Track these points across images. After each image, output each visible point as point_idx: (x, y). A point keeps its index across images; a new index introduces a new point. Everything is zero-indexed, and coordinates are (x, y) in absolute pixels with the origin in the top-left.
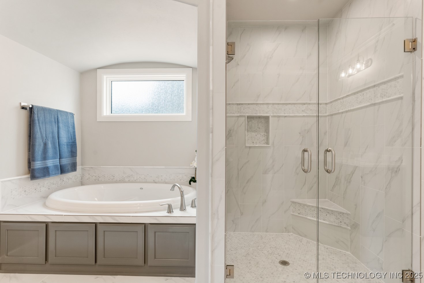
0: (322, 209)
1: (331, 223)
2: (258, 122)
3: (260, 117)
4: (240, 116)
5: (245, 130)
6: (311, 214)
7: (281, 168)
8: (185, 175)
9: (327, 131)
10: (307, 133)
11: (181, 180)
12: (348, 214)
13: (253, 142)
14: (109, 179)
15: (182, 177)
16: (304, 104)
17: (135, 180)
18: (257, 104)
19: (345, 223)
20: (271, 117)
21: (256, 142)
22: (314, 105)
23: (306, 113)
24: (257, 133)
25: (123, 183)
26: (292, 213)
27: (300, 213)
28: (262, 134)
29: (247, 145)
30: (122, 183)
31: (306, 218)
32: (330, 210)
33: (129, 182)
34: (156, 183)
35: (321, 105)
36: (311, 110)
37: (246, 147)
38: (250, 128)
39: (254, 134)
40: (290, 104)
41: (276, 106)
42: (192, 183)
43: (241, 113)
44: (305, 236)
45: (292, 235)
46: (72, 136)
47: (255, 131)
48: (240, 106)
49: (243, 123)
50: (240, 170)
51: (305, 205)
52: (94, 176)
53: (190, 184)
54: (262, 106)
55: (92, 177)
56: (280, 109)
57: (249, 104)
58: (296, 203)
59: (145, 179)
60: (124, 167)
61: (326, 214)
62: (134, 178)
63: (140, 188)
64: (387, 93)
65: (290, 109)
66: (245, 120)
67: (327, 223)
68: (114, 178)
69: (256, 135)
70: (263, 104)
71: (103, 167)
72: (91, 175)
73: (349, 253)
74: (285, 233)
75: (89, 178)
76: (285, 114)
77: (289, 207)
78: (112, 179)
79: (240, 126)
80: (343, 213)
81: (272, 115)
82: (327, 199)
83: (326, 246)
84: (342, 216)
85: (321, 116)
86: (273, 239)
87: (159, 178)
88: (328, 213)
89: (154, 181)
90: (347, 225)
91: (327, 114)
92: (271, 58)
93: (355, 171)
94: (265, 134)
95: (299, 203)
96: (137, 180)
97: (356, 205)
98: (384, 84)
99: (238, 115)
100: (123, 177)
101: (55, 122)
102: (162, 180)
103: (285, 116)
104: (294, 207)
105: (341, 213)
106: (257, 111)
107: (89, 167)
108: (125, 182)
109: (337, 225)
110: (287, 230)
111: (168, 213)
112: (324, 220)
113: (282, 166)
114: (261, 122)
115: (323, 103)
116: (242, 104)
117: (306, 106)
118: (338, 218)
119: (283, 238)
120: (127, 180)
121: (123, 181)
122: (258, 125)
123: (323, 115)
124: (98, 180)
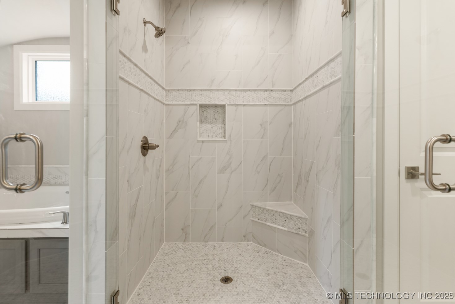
0: (281, 213)
1: (289, 230)
2: (214, 112)
3: (216, 106)
4: (191, 104)
5: (197, 121)
6: (271, 219)
7: (239, 166)
9: (292, 123)
10: (269, 124)
12: (306, 219)
13: (209, 136)
16: (266, 91)
17: (63, 182)
18: (211, 90)
19: (303, 230)
20: (228, 106)
21: (212, 136)
22: (277, 92)
23: (268, 101)
24: (213, 125)
25: (48, 186)
26: (252, 219)
27: (260, 218)
28: (220, 126)
29: (199, 139)
30: (46, 186)
31: (266, 224)
32: (289, 215)
33: (56, 184)
35: (286, 92)
36: (274, 98)
37: (198, 141)
38: (205, 119)
39: (209, 126)
40: (249, 90)
41: (234, 93)
43: (192, 101)
44: (265, 246)
45: (252, 244)
47: (210, 122)
48: (190, 93)
49: (194, 112)
50: (191, 169)
51: (264, 209)
54: (216, 93)
56: (238, 96)
57: (201, 90)
58: (256, 206)
60: (49, 166)
61: (285, 220)
62: (62, 179)
63: (66, 193)
64: (335, 72)
65: (249, 97)
66: (197, 109)
67: (286, 229)
69: (212, 128)
70: (218, 90)
71: (23, 166)
73: (307, 265)
74: (244, 242)
76: (243, 102)
77: (249, 212)
79: (191, 117)
80: (302, 218)
81: (228, 103)
82: (292, 202)
83: (284, 257)
84: (301, 221)
85: (286, 105)
86: (227, 250)
88: (287, 218)
90: (306, 232)
91: (292, 103)
92: (227, 35)
93: (312, 168)
94: (223, 126)
95: (259, 207)
96: (66, 182)
97: (312, 208)
98: (333, 62)
99: (189, 103)
100: (48, 178)
103: (244, 105)
104: (254, 212)
105: (299, 218)
106: (211, 98)
108: (51, 185)
109: (295, 232)
110: (246, 238)
111: (63, 223)
112: (283, 226)
113: (241, 163)
114: (218, 112)
115: (287, 90)
116: (193, 90)
117: (268, 92)
118: (297, 223)
119: (239, 249)
120: (53, 182)
121: (48, 183)
122: (214, 116)
123: (288, 103)
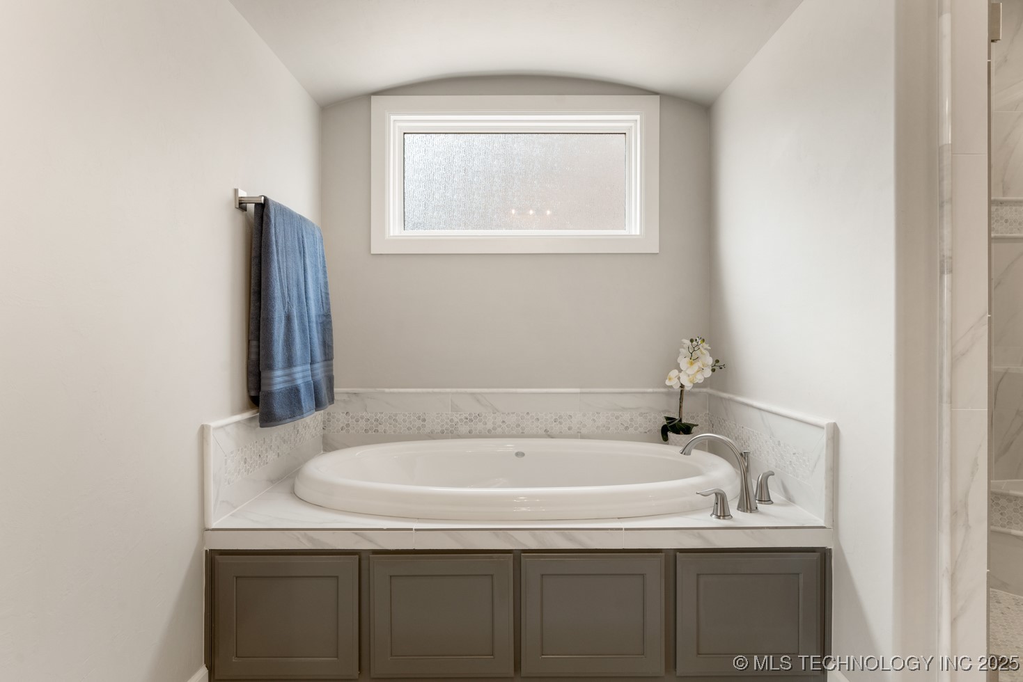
8: (641, 414)
11: (627, 428)
14: (409, 429)
15: (632, 420)
17: (489, 431)
25: (453, 438)
33: (470, 435)
34: (552, 438)
42: (670, 435)
46: (323, 295)
52: (362, 418)
53: (665, 438)
55: (357, 421)
59: (518, 426)
60: (454, 390)
62: (486, 424)
63: (517, 454)
68: (424, 426)
71: (392, 390)
72: (352, 418)
75: (348, 425)
78: (419, 428)
87: (561, 423)
89: (546, 431)
96: (494, 429)
100: (452, 420)
101: (300, 253)
102: (570, 429)
107: (347, 393)
108: (459, 437)
120: (464, 429)
121: (452, 432)
124: (376, 431)
